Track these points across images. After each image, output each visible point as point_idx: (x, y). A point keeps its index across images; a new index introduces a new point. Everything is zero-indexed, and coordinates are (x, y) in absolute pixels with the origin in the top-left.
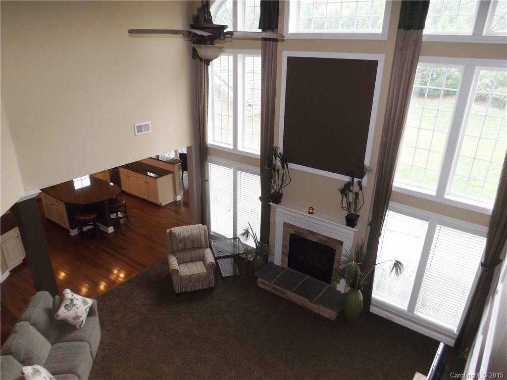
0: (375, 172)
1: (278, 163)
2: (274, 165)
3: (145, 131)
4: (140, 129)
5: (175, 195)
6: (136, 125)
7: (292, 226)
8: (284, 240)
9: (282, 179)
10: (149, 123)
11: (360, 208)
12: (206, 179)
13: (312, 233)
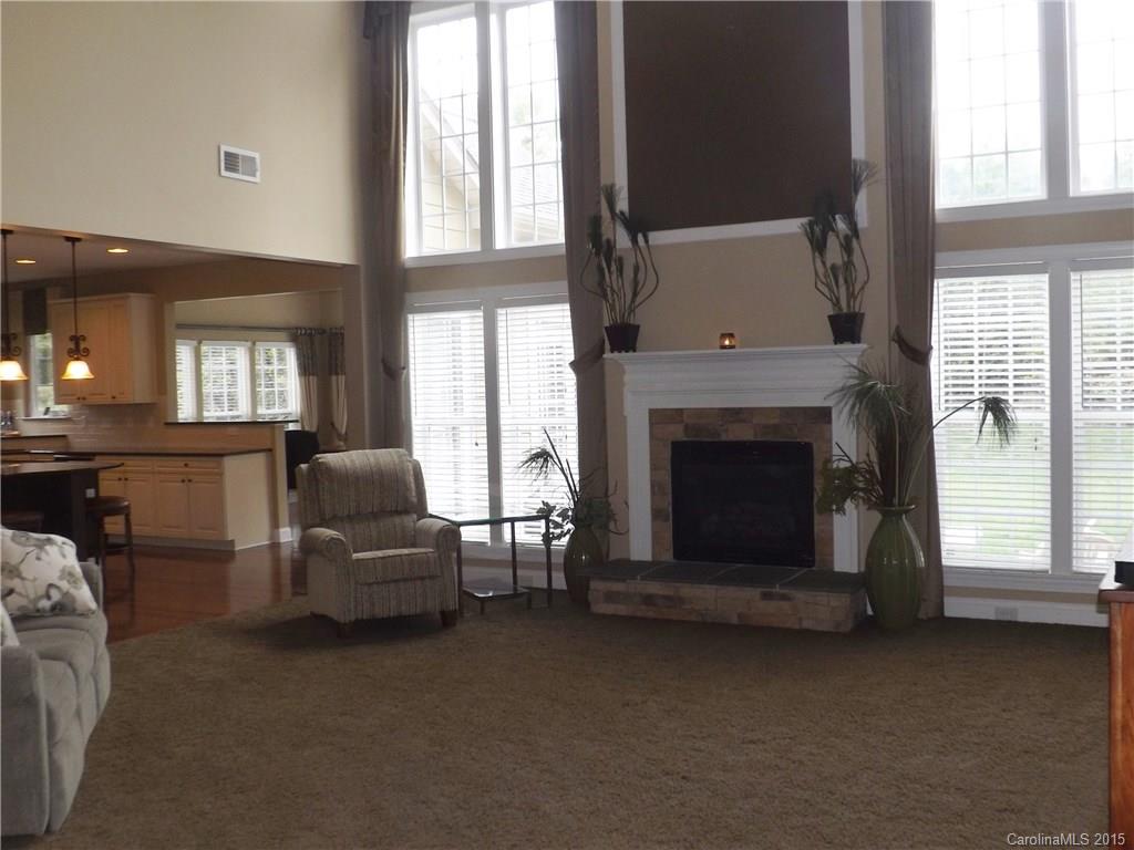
0: (883, 173)
1: (622, 240)
2: (608, 241)
3: (243, 174)
4: (232, 162)
5: (275, 525)
6: (224, 148)
7: (676, 415)
8: (654, 467)
9: (636, 282)
10: (257, 155)
11: (863, 288)
12: (402, 365)
13: (735, 415)
